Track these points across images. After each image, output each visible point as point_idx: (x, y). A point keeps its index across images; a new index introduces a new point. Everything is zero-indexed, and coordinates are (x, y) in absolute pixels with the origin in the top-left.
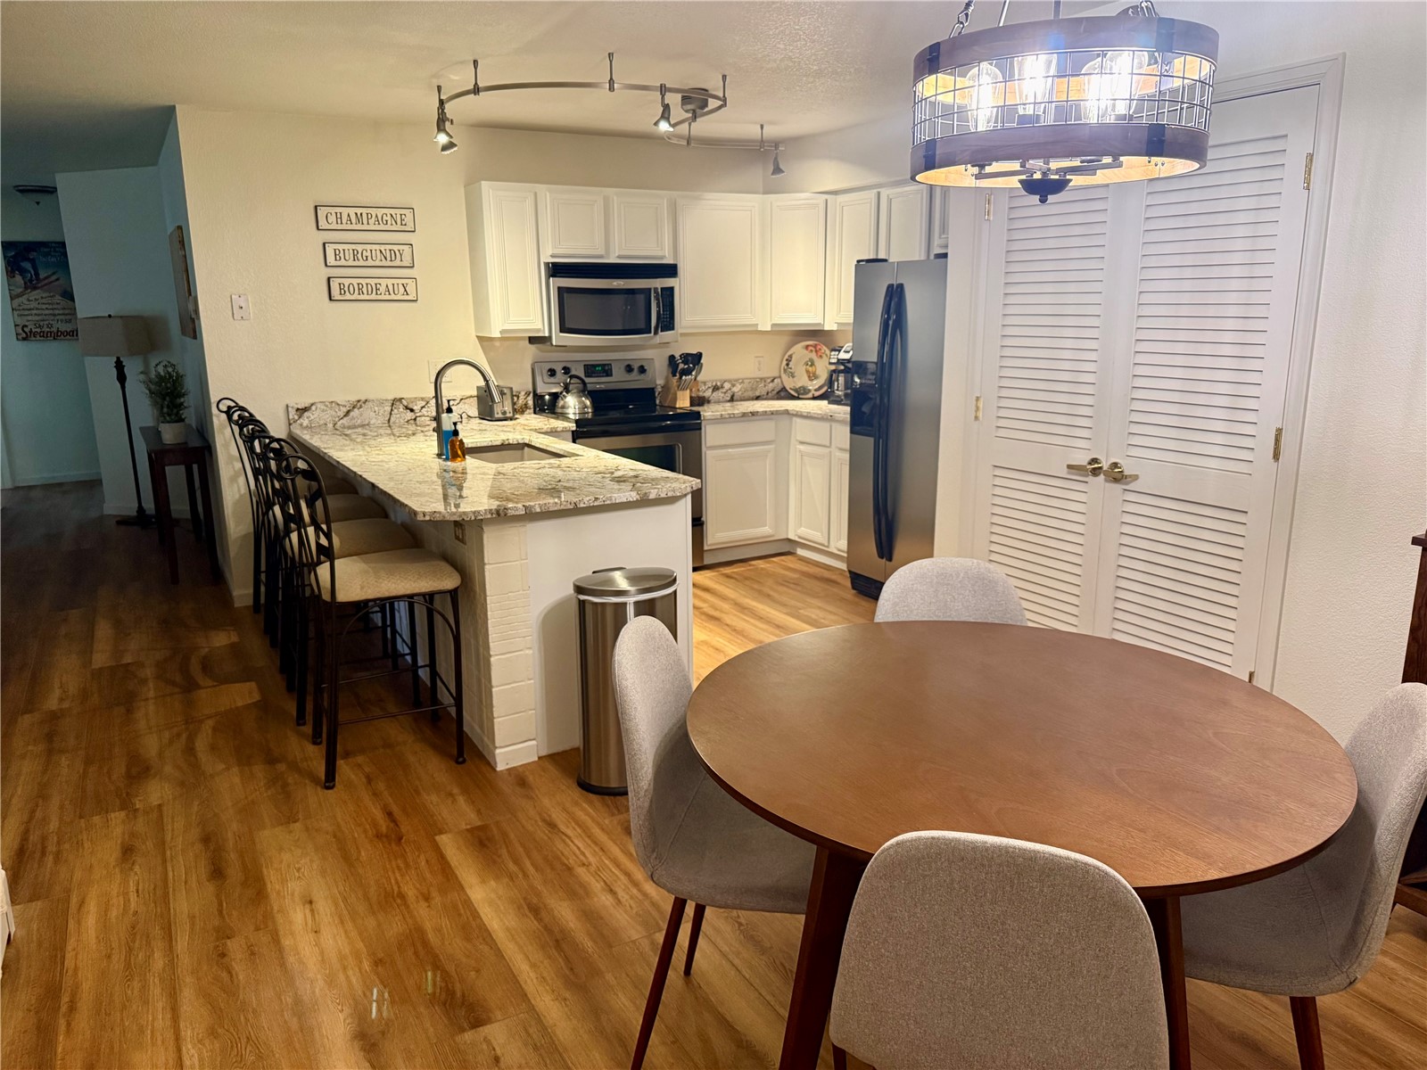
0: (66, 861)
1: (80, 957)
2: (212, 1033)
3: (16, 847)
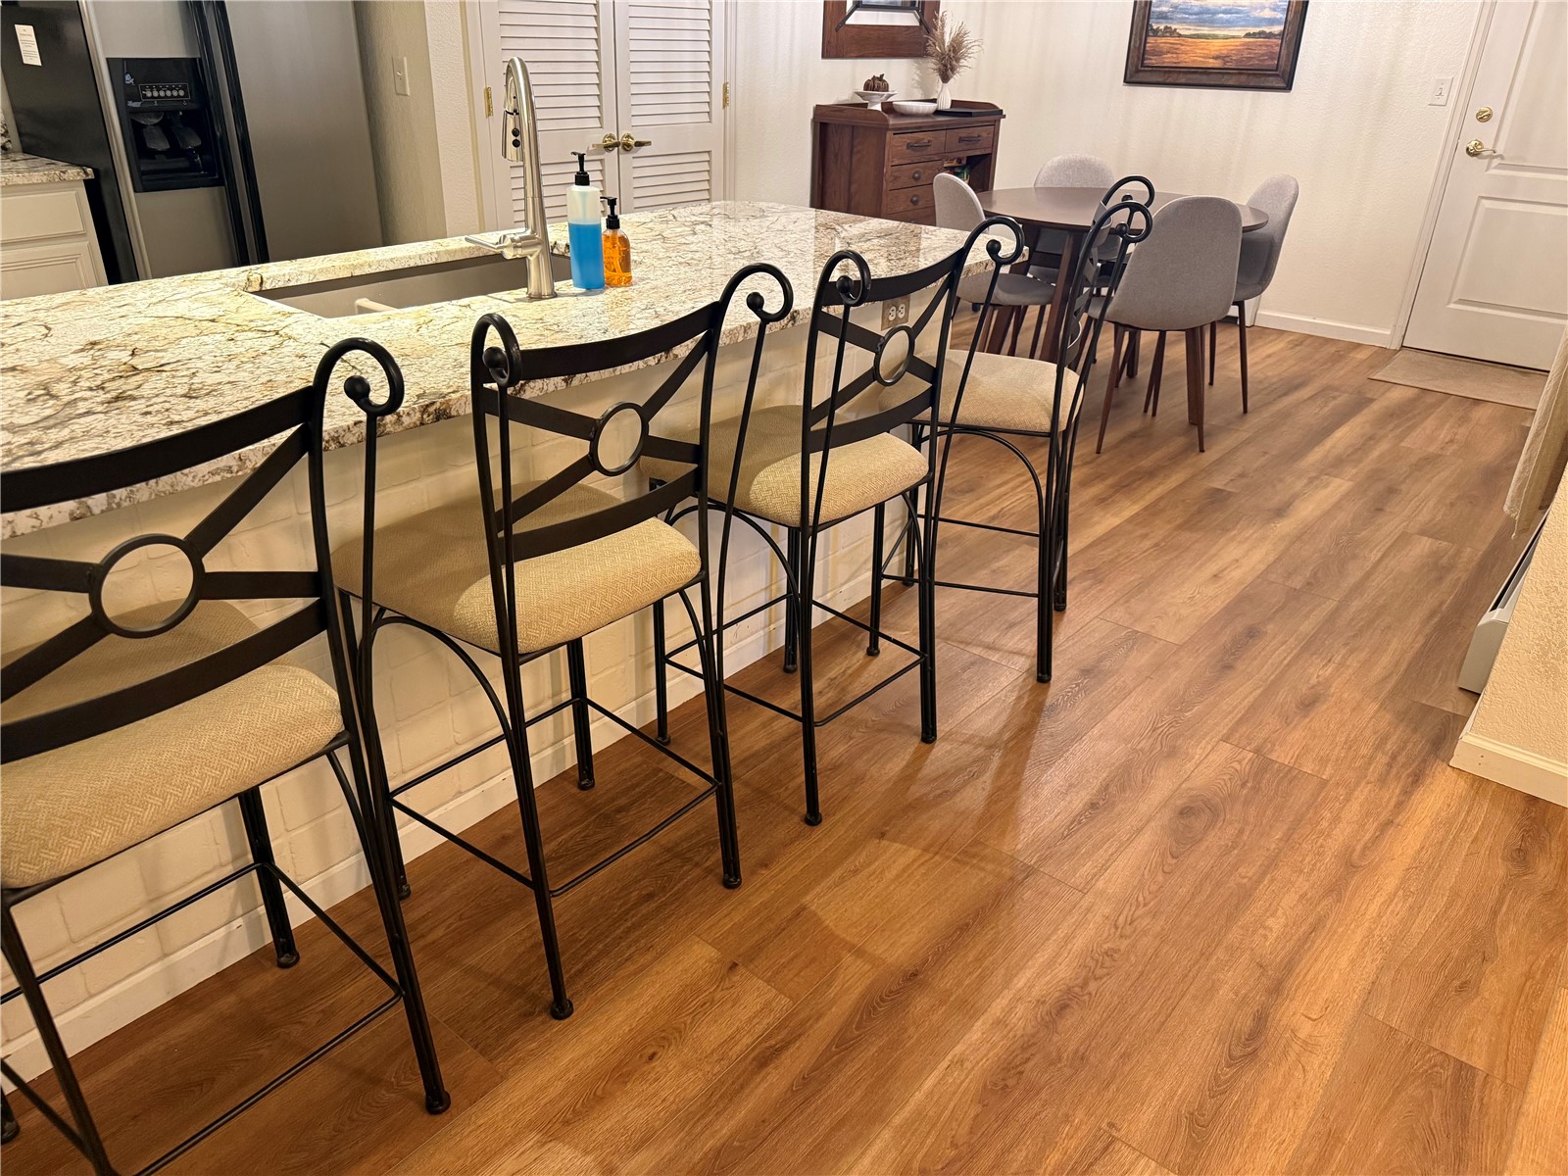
0: (1375, 733)
1: (1410, 639)
2: (1354, 557)
3: (1421, 789)
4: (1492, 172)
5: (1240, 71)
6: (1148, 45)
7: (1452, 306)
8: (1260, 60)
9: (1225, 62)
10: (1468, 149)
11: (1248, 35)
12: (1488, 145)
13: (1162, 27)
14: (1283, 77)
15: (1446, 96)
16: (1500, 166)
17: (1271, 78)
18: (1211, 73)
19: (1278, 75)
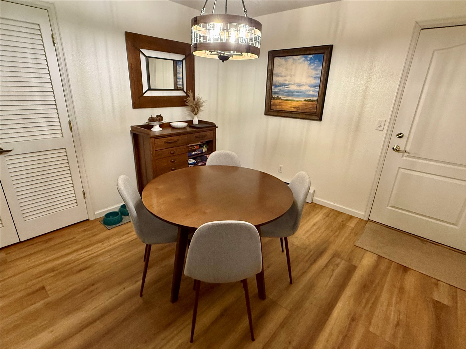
4: (404, 158)
5: (303, 113)
6: (272, 102)
7: (389, 208)
8: (310, 109)
9: (297, 110)
10: (393, 148)
11: (305, 100)
12: (402, 148)
13: (276, 97)
14: (318, 116)
15: (383, 127)
16: (407, 156)
17: (314, 116)
18: (293, 113)
19: (316, 115)
